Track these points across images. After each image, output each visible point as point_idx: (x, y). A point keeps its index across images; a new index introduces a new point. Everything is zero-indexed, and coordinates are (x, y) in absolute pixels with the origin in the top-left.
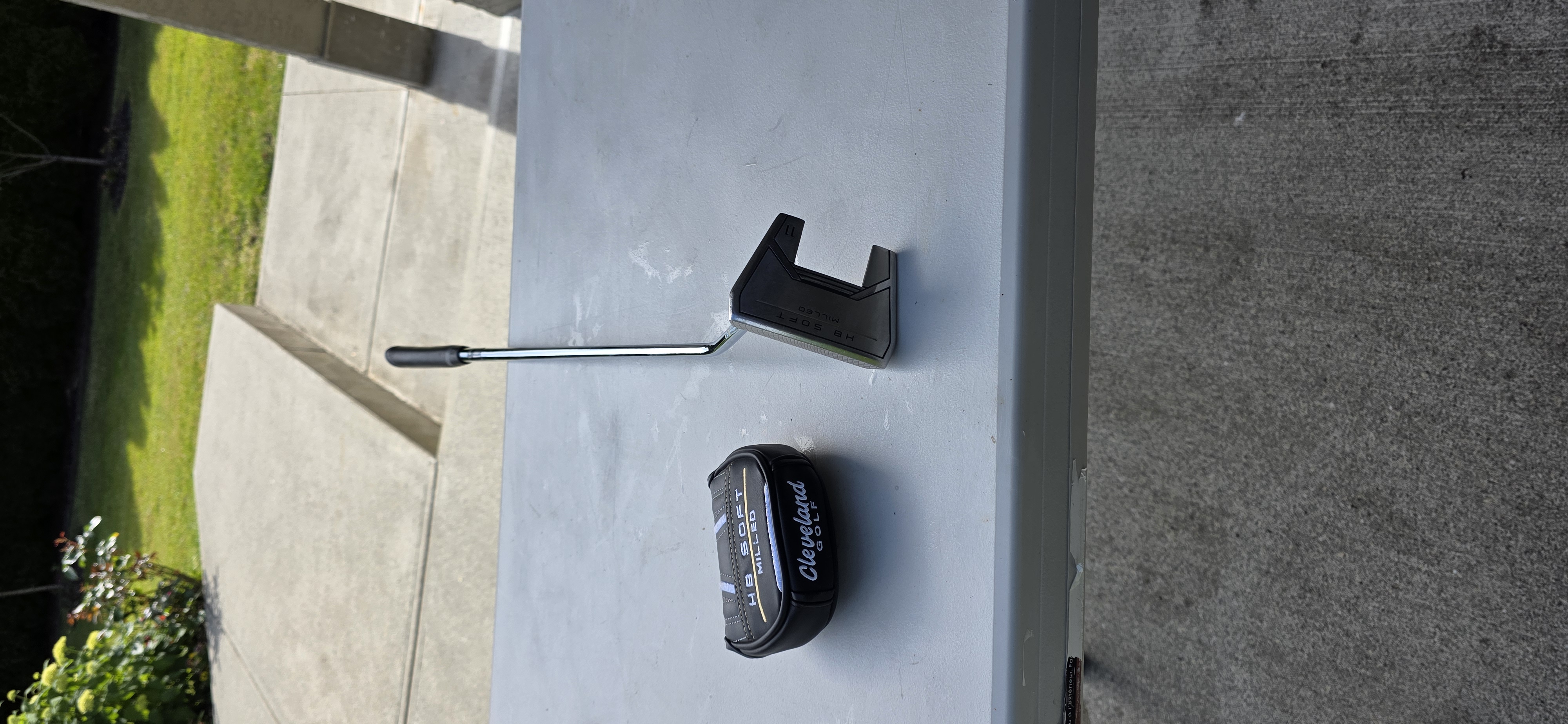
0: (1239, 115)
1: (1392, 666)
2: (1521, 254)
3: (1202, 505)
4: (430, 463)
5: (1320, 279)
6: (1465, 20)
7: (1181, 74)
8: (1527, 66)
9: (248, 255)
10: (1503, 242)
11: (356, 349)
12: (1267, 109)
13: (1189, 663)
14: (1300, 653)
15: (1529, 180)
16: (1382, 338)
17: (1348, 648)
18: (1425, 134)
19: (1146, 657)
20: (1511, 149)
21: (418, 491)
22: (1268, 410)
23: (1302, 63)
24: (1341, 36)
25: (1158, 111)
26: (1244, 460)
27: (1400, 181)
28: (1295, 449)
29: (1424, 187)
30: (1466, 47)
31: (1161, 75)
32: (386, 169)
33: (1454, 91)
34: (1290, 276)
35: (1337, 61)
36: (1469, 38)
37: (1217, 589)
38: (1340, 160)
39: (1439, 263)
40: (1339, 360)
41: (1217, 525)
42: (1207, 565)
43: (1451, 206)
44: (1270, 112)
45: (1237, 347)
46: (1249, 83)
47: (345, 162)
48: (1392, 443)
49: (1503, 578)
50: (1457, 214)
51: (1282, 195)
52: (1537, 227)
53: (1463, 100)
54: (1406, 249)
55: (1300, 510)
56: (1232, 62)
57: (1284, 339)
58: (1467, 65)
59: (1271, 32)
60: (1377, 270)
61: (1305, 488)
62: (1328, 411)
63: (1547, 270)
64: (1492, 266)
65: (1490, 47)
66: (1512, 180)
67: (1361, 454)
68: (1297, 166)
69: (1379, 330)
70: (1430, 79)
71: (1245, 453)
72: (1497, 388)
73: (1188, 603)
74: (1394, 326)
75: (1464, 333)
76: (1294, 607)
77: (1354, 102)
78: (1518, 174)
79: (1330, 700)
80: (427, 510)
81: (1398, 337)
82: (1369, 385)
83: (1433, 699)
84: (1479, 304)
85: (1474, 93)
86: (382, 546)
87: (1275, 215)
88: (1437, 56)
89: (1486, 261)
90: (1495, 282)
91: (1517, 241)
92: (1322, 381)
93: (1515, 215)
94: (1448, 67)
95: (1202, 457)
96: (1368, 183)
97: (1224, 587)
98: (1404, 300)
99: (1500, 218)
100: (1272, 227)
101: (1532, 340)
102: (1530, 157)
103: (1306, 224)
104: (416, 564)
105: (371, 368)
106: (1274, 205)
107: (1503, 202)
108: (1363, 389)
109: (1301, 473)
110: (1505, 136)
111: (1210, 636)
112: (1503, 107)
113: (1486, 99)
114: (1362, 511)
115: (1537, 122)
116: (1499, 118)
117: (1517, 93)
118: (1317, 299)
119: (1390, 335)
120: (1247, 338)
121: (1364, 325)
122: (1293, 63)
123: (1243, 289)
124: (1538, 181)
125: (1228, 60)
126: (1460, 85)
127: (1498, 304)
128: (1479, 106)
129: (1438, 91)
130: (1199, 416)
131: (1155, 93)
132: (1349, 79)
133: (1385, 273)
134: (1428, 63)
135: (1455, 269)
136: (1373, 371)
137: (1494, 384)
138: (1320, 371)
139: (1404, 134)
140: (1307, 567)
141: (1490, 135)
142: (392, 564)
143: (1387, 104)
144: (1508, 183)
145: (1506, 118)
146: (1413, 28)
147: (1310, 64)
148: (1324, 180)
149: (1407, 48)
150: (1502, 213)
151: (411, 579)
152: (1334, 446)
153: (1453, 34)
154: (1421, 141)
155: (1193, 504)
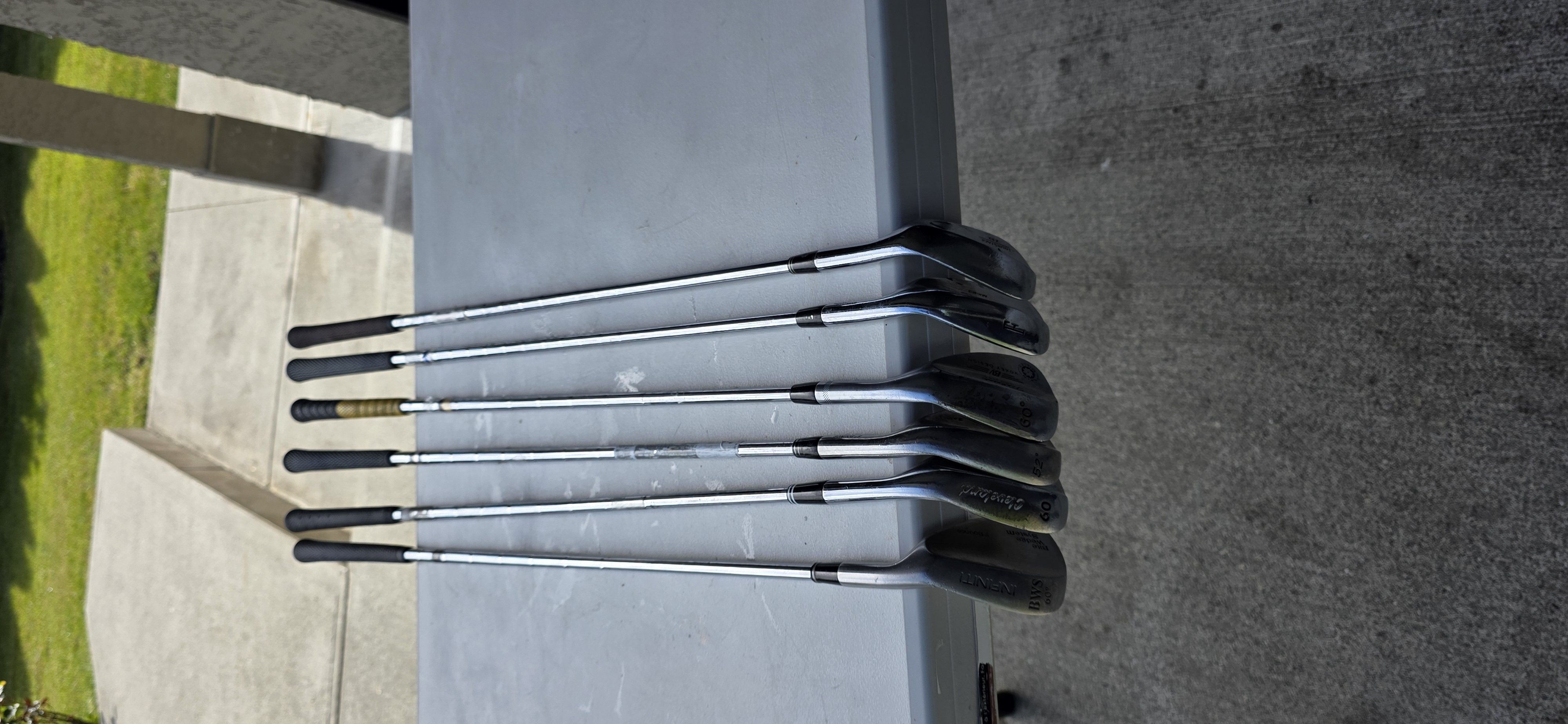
0: (1104, 161)
1: (1301, 669)
2: (1369, 269)
3: (1110, 531)
4: (341, 573)
5: (1194, 307)
6: (1295, 60)
7: (1049, 126)
8: (1354, 98)
9: (137, 377)
10: (1352, 259)
11: (255, 463)
12: (1129, 154)
13: (1114, 688)
14: (1215, 666)
15: (1368, 201)
16: (1256, 357)
17: (1259, 655)
18: (1272, 166)
19: (1073, 688)
20: (1349, 174)
21: (329, 604)
22: (1160, 434)
23: (1155, 110)
24: (1187, 82)
25: (1030, 163)
26: (1143, 484)
27: (1255, 211)
28: (1190, 469)
29: (1277, 214)
30: (1298, 85)
31: (1030, 130)
32: (280, 277)
33: (1293, 125)
34: (1168, 307)
35: (1187, 106)
36: (1300, 77)
37: (1132, 613)
38: (1200, 197)
39: (1298, 283)
40: (1219, 381)
41: (1126, 550)
42: (1120, 590)
43: (1303, 229)
44: (1132, 157)
45: (1126, 377)
46: (1110, 132)
47: (235, 274)
48: (1276, 455)
49: (1390, 572)
50: (1309, 236)
51: (1152, 232)
52: (1380, 243)
53: (1302, 133)
54: (1267, 272)
55: (1200, 527)
56: (1092, 114)
57: (1168, 366)
58: (1302, 100)
59: (1126, 83)
60: (1243, 294)
61: (1202, 505)
62: (1214, 429)
63: (1393, 281)
64: (1345, 281)
65: (1320, 83)
66: (1353, 202)
67: (1250, 468)
68: (1162, 204)
69: (1252, 351)
70: (1271, 116)
71: (1144, 477)
72: (1363, 394)
73: (1107, 629)
74: (1265, 344)
75: (1329, 346)
76: (1205, 622)
77: (1206, 141)
78: (1357, 195)
79: (1248, 709)
80: (340, 622)
81: (1271, 355)
82: (1250, 401)
83: (1341, 696)
84: (1337, 317)
85: (1310, 126)
86: (293, 665)
87: (1147, 252)
88: (1273, 95)
89: (1339, 278)
90: (1350, 296)
91: (1364, 258)
92: (1207, 402)
93: (1359, 233)
94: (1285, 105)
95: (1105, 486)
96: (1226, 215)
97: (1140, 610)
98: (1271, 320)
99: (1347, 237)
100: (1146, 262)
101: (1389, 347)
102: (1366, 180)
103: (1176, 257)
104: (331, 680)
105: (273, 482)
106: (1145, 242)
107: (1348, 223)
108: (1244, 406)
109: (1197, 492)
110: (1342, 162)
111: (1130, 660)
112: (1338, 136)
113: (1322, 131)
114: (1257, 522)
115: (1369, 148)
116: (1336, 146)
117: (1348, 123)
118: (1194, 326)
119: (1262, 354)
120: (1133, 368)
121: (1238, 347)
122: (1148, 111)
123: (1126, 323)
124: (1376, 201)
125: (1089, 112)
126: (1297, 120)
127: (1354, 316)
128: (1316, 137)
129: (1279, 125)
130: (1098, 446)
131: (1026, 147)
132: (1199, 121)
133: (1251, 296)
134: (1268, 102)
135: (1312, 287)
136: (1251, 389)
137: (1360, 391)
138: (1203, 394)
139: (1254, 168)
140: (1212, 581)
141: (1328, 163)
142: (305, 682)
143: (1236, 142)
144: (1350, 204)
145: (1341, 146)
146: (1251, 71)
147: (1164, 110)
148: (1187, 216)
149: (1247, 89)
150: (1348, 232)
151: (326, 696)
152: (1223, 463)
153: (1287, 75)
154: (1270, 173)
155: (1101, 532)
